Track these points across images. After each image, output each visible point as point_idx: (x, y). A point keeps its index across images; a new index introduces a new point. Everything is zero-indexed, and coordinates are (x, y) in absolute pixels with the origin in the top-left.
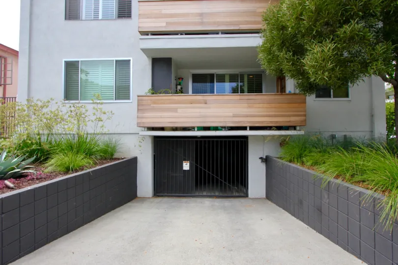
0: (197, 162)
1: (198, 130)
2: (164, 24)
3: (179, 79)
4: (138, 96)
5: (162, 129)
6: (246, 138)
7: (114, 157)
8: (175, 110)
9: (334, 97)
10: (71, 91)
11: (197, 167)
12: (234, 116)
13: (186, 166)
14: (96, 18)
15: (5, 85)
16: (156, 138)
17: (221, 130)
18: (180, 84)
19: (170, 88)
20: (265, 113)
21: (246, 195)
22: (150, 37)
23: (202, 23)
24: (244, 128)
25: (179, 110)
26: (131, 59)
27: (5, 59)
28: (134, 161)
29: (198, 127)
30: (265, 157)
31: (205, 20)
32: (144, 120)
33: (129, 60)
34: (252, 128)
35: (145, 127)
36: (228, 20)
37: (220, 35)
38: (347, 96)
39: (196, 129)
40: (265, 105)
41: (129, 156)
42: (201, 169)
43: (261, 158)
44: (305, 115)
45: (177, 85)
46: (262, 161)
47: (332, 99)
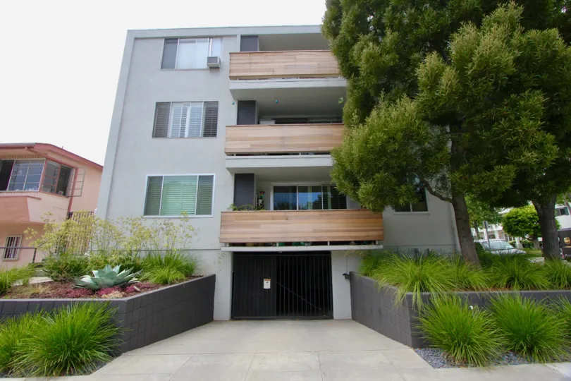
0: (278, 280)
1: (279, 246)
2: (248, 146)
3: (260, 192)
4: (222, 212)
5: (244, 245)
6: (328, 253)
7: (193, 274)
8: (257, 226)
9: (413, 211)
10: (152, 205)
11: (278, 285)
12: (315, 231)
13: (267, 284)
14: (182, 136)
15: (72, 197)
16: (235, 254)
17: (304, 245)
18: (261, 198)
19: (252, 204)
20: (345, 229)
21: (331, 317)
22: (235, 157)
23: (282, 146)
24: (325, 243)
25: (261, 226)
26: (214, 174)
27: (77, 169)
28: (211, 280)
29: (279, 243)
30: (348, 274)
31: (286, 143)
32: (228, 236)
33: (212, 176)
34: (333, 243)
35: (226, 243)
36: (308, 143)
37: (300, 156)
38: (426, 210)
39: (278, 245)
40: (344, 221)
41: (207, 273)
42: (282, 288)
43: (344, 274)
44: (382, 230)
45: (258, 199)
46: (346, 278)
47: (412, 212)
